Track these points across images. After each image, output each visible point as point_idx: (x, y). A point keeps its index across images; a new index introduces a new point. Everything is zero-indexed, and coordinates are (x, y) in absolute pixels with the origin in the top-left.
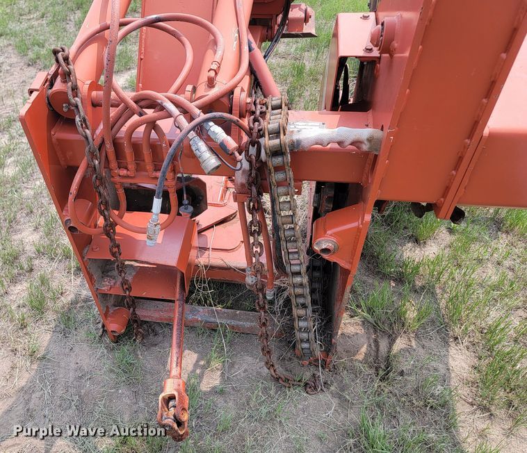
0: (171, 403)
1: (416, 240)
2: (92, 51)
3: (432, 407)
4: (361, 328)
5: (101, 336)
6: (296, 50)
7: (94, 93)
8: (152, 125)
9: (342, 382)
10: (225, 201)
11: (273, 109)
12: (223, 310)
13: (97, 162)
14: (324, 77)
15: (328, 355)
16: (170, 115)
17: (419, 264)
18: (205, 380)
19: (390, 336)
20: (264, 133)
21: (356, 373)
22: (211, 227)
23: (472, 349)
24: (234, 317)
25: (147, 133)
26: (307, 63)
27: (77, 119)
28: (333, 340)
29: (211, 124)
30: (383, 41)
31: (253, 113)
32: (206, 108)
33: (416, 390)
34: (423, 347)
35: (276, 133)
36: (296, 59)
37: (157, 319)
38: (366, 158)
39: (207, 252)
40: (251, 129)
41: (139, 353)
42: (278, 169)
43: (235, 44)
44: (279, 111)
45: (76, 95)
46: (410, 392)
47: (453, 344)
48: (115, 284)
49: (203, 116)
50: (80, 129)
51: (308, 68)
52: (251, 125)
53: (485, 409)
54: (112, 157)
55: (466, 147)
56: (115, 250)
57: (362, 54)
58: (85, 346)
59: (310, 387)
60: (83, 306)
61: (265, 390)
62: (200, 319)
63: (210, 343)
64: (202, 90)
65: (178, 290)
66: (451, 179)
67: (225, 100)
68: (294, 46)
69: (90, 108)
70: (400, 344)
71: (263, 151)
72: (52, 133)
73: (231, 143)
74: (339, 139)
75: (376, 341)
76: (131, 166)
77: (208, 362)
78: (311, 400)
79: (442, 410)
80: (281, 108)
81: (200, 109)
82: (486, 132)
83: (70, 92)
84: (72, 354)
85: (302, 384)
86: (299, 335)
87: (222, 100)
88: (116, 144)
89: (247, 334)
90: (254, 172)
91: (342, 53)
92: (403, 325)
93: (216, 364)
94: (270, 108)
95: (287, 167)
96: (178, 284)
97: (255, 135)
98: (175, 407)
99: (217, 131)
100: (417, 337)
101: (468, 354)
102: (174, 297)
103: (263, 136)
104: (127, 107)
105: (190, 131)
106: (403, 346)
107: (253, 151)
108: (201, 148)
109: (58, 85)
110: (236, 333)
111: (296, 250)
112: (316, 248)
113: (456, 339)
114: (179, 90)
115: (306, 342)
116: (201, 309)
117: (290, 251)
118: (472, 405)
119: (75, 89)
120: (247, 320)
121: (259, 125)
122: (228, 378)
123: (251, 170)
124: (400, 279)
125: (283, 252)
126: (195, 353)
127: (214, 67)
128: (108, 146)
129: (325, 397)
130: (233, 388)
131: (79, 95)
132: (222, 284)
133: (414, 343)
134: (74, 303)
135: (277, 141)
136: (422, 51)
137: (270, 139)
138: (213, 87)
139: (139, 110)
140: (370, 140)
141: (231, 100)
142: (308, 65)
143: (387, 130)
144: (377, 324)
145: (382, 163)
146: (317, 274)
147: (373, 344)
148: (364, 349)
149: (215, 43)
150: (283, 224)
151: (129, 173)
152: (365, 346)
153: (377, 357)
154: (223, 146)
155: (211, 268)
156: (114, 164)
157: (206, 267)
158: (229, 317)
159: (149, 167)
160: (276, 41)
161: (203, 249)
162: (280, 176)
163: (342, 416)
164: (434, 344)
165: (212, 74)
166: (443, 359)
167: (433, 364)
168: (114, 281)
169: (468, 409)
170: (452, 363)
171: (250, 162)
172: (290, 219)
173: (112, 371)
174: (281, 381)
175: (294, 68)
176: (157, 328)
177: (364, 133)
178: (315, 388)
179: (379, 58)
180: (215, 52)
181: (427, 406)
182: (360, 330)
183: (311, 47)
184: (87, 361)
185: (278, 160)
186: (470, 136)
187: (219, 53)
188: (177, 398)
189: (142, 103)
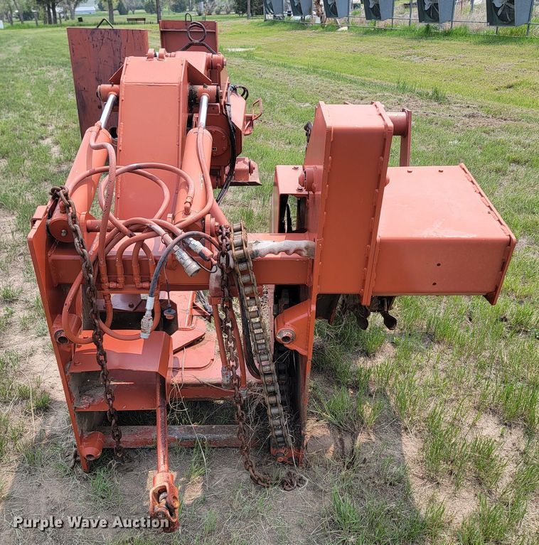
0: (161, 496)
1: (367, 354)
2: (83, 190)
3: (391, 484)
4: (327, 430)
5: (72, 468)
6: (243, 197)
7: (89, 221)
8: (141, 244)
9: (314, 476)
10: (193, 325)
11: (235, 232)
12: (199, 426)
13: (92, 276)
14: (271, 221)
15: (299, 449)
16: (158, 235)
17: (369, 371)
18: (187, 494)
19: (352, 433)
20: (231, 246)
21: (326, 466)
22: (181, 349)
23: (419, 435)
24: (210, 431)
25: (136, 251)
26: (255, 210)
27: (76, 240)
28: (302, 432)
29: (191, 239)
30: (306, 182)
31: (221, 234)
32: (186, 229)
33: (377, 474)
34: (381, 439)
35: (241, 246)
36: (244, 206)
37: (132, 444)
38: (307, 264)
39: (180, 372)
40: (221, 244)
41: (115, 479)
42: (244, 273)
43: (202, 185)
44: (240, 232)
45: (75, 223)
46: (372, 475)
47: (404, 434)
48: (93, 401)
49: (184, 234)
50: (78, 249)
51: (256, 214)
52: (221, 241)
53: (432, 480)
54: (104, 271)
55: (368, 250)
56: (102, 358)
57: (295, 192)
58: (54, 480)
59: (287, 484)
60: (48, 443)
61: (245, 492)
62: (176, 437)
63: (188, 461)
64: (180, 217)
65: (158, 398)
66: (365, 274)
67: (199, 224)
68: (241, 195)
69: (85, 233)
70: (362, 438)
71: (231, 259)
72: (49, 255)
73: (207, 252)
74: (286, 248)
75: (341, 440)
76: (121, 279)
77: (189, 477)
78: (289, 495)
79: (398, 484)
80: (241, 230)
81: (181, 229)
82: (378, 238)
83: (70, 220)
84: (41, 490)
85: (279, 482)
86: (272, 422)
87: (196, 223)
88: (107, 261)
89: (224, 448)
90: (225, 275)
91: (282, 191)
92: (362, 423)
93: (196, 478)
94: (232, 231)
95: (250, 271)
96: (158, 393)
97: (224, 248)
98: (165, 498)
99: (197, 245)
100: (375, 432)
101: (416, 440)
102: (155, 405)
103: (231, 249)
104: (120, 231)
105: (175, 245)
106: (365, 440)
107: (223, 260)
108: (185, 257)
109: (57, 215)
110: (213, 448)
111: (264, 341)
112: (279, 337)
113: (406, 429)
114: (163, 216)
115: (278, 429)
116: (176, 428)
117: (258, 342)
118: (423, 479)
119: (74, 217)
120: (223, 432)
121: (226, 241)
122: (209, 488)
123: (223, 275)
124: (355, 387)
125: (252, 344)
126: (174, 471)
127: (189, 200)
128: (101, 262)
129: (301, 491)
130: (215, 497)
131: (78, 222)
132: (196, 403)
133: (373, 437)
134: (39, 439)
135: (242, 251)
136: (329, 188)
137: (236, 250)
138: (189, 214)
139: (130, 232)
140: (307, 248)
141: (204, 224)
142: (256, 211)
143: (317, 240)
144: (341, 424)
145: (318, 264)
146: (283, 377)
147: (338, 443)
148: (332, 448)
149: (187, 184)
150: (251, 318)
151: (118, 285)
152: (333, 446)
153: (343, 453)
154: (201, 254)
155: (185, 386)
156: (105, 278)
157: (180, 385)
158: (204, 432)
159: (137, 279)
160: (226, 188)
161: (176, 370)
162: (245, 279)
163: (317, 504)
164: (389, 436)
165: (188, 205)
166: (398, 446)
167: (389, 451)
168: (92, 399)
169: (421, 482)
170: (405, 449)
171: (222, 269)
172: (259, 325)
173: (88, 499)
174: (259, 482)
175: (243, 214)
176: (132, 455)
177: (302, 243)
178: (292, 485)
179: (308, 195)
180: (188, 191)
181: (386, 483)
182: (327, 432)
183: (257, 195)
184: (59, 494)
185: (243, 266)
186: (370, 243)
187: (191, 191)
188: (168, 488)
189: (132, 227)
